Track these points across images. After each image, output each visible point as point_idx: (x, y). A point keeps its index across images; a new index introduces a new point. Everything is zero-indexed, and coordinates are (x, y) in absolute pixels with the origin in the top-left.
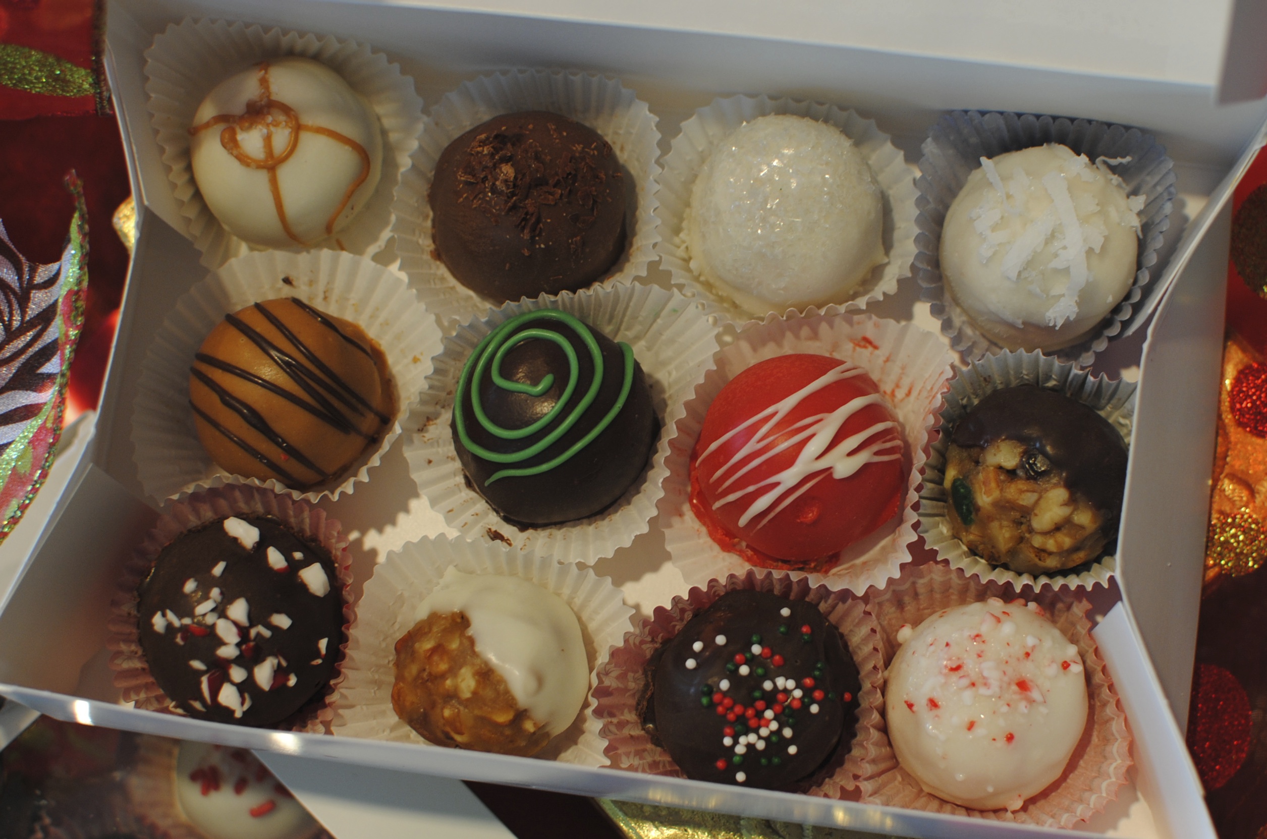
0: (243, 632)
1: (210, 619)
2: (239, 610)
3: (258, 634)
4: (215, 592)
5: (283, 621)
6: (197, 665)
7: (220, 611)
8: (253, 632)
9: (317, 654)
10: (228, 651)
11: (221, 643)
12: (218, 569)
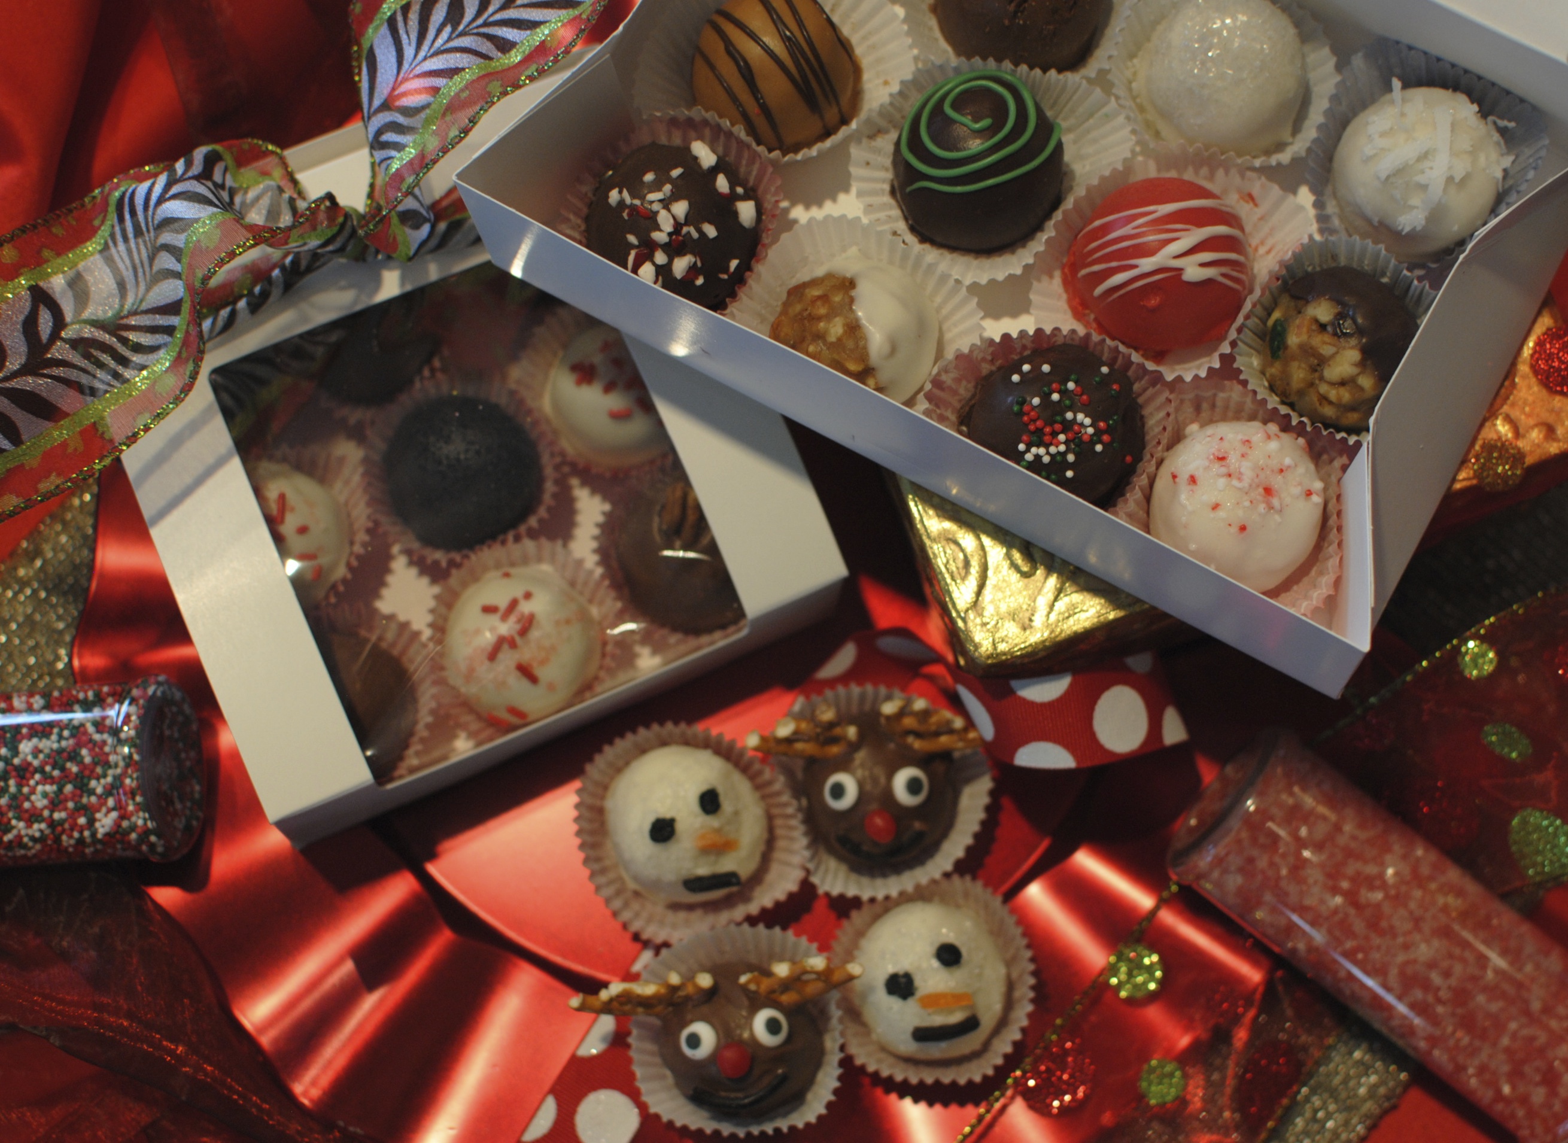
0: (678, 226)
1: (656, 207)
2: (681, 208)
3: (689, 233)
4: (668, 188)
5: (711, 231)
6: (632, 239)
7: (666, 203)
8: (685, 230)
9: (726, 270)
10: (660, 237)
11: (658, 228)
12: (676, 173)
